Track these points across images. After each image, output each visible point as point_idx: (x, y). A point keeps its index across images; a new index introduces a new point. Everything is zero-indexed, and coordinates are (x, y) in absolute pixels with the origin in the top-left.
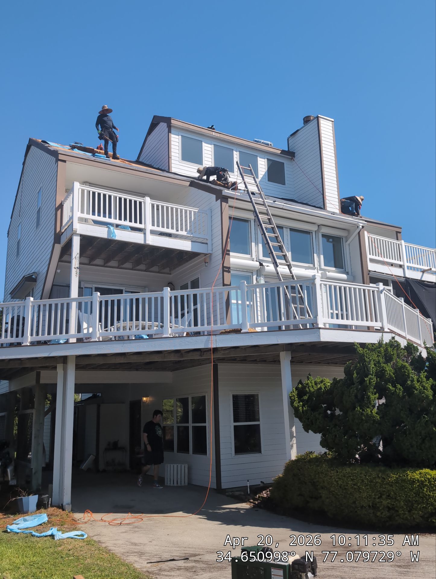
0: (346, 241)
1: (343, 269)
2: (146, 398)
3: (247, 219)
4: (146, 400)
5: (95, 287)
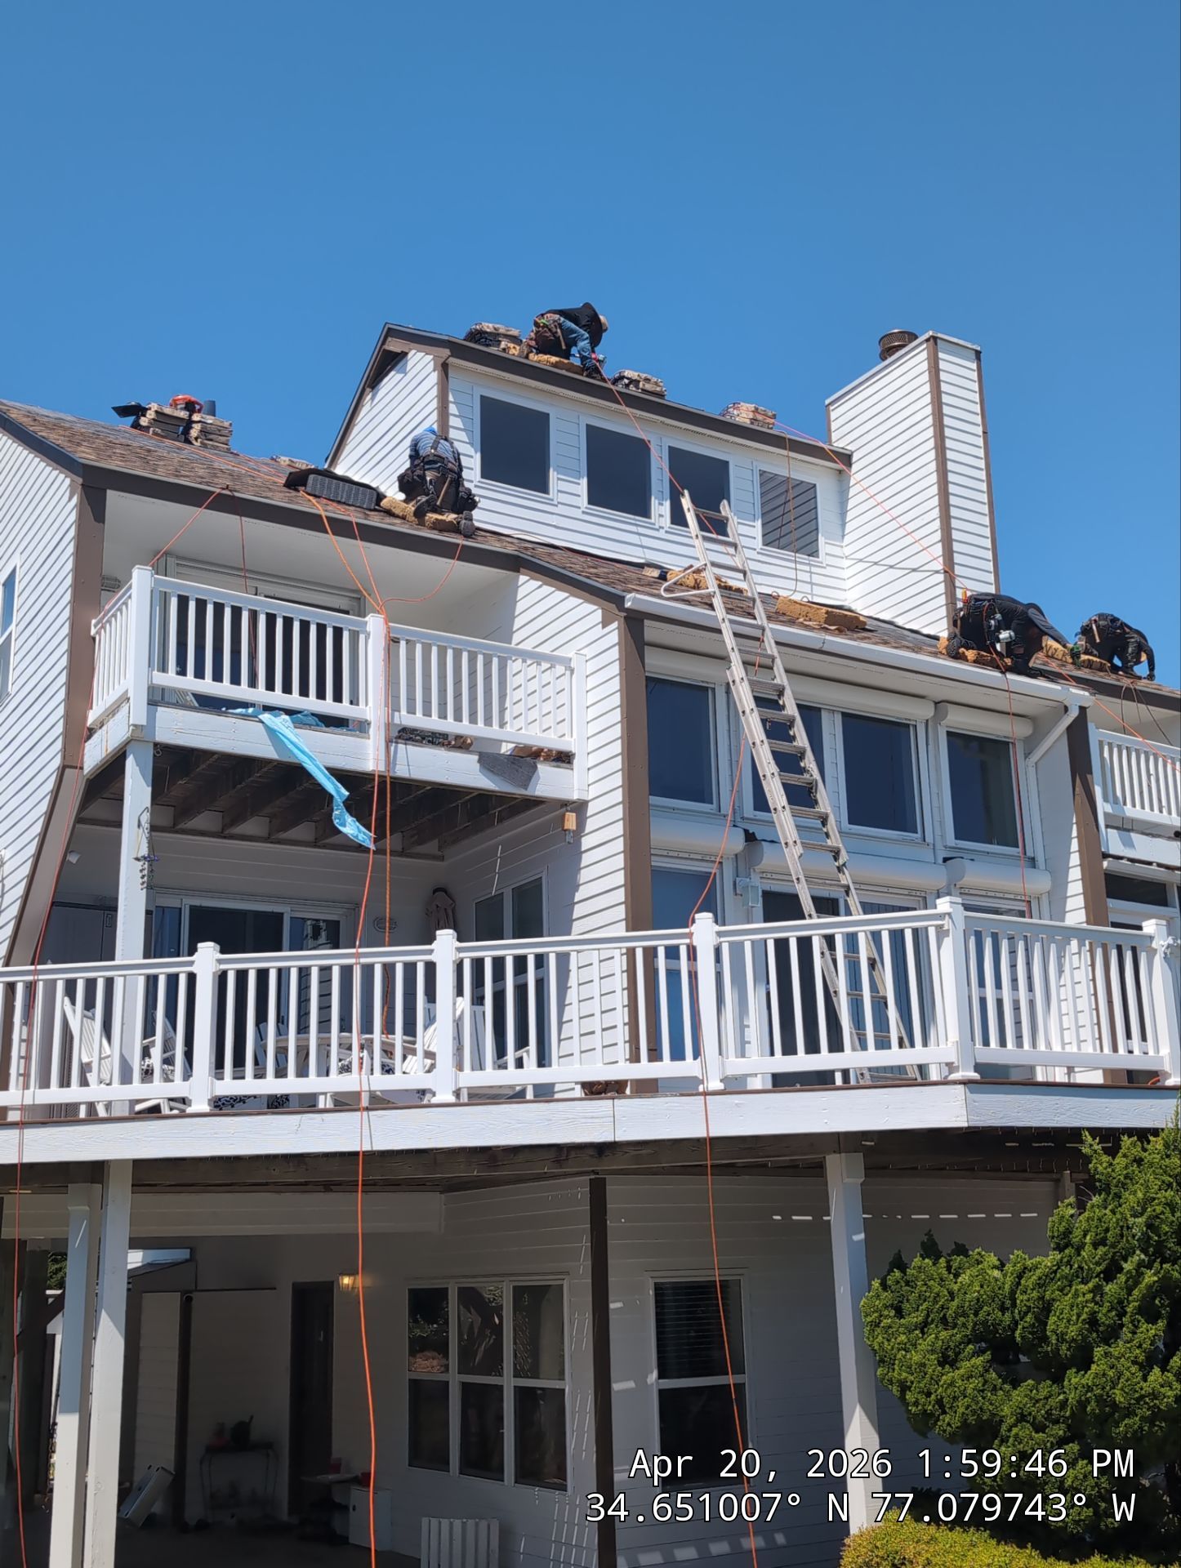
0: (1027, 755)
1: (1018, 847)
2: (352, 1278)
3: (701, 684)
4: (350, 1286)
5: (191, 906)
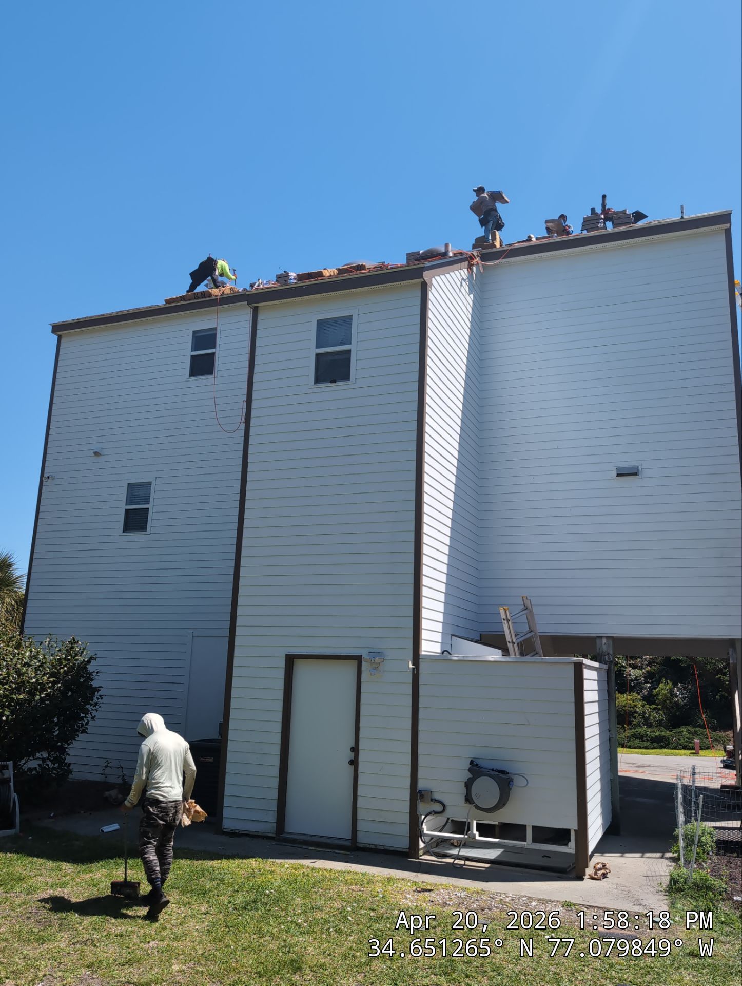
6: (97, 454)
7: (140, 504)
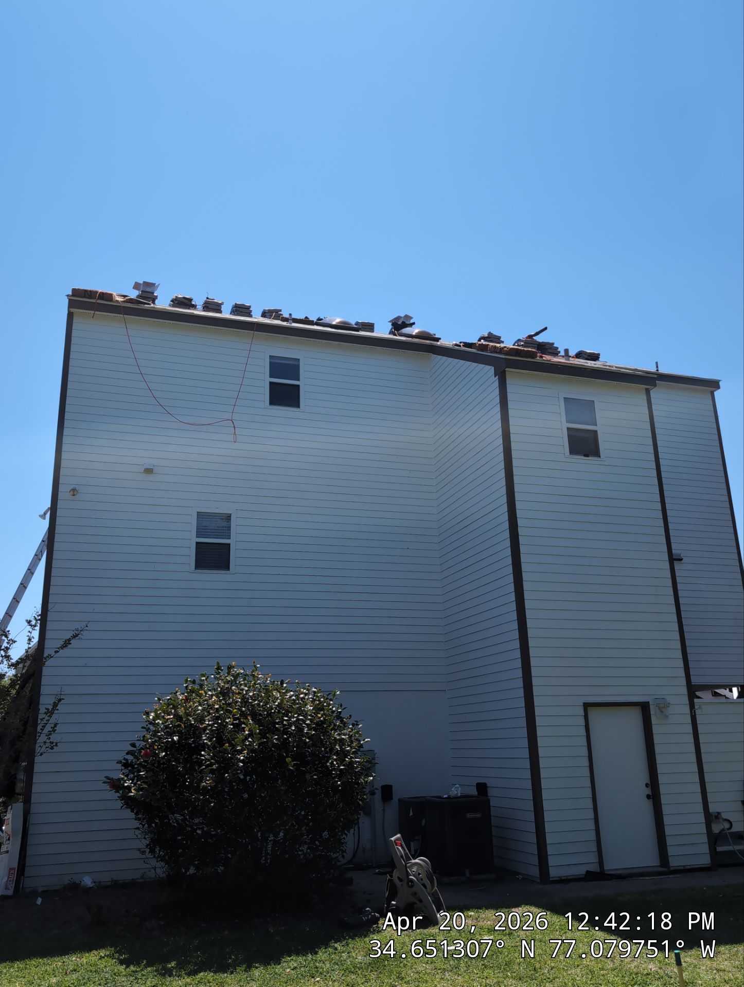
6: (149, 471)
7: (223, 538)
